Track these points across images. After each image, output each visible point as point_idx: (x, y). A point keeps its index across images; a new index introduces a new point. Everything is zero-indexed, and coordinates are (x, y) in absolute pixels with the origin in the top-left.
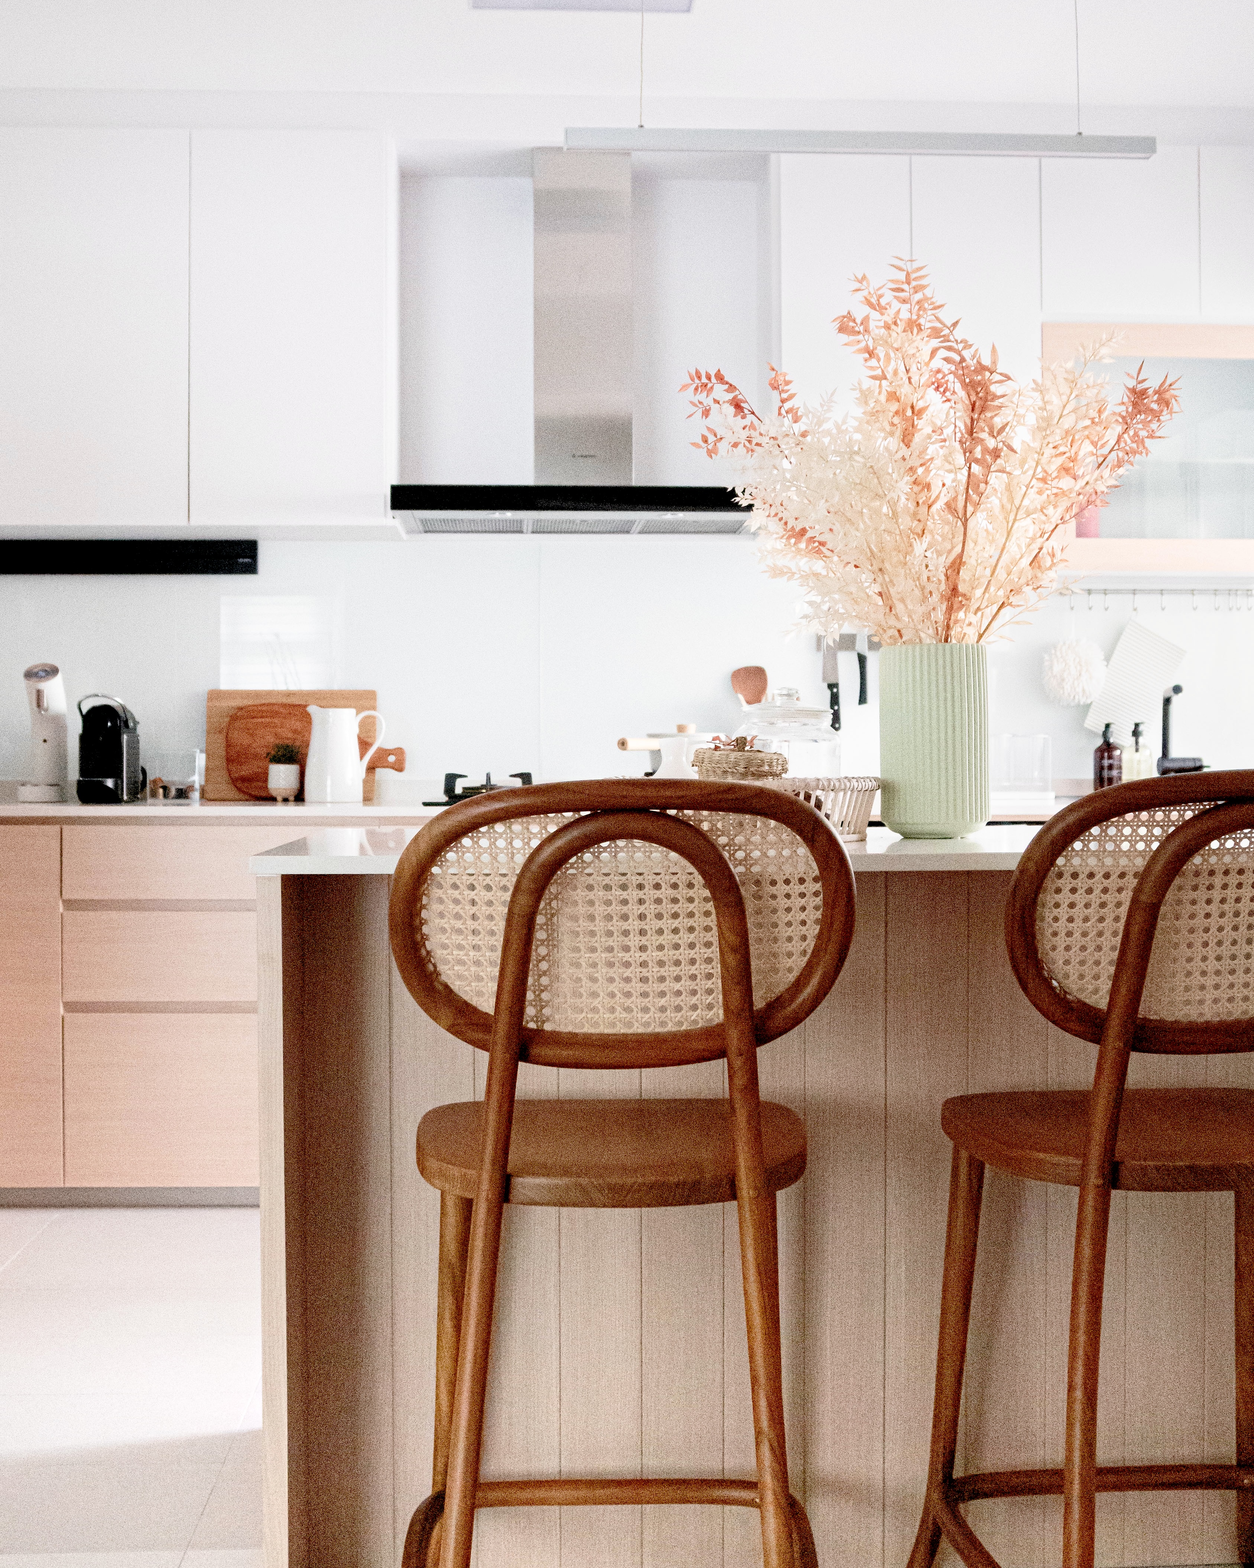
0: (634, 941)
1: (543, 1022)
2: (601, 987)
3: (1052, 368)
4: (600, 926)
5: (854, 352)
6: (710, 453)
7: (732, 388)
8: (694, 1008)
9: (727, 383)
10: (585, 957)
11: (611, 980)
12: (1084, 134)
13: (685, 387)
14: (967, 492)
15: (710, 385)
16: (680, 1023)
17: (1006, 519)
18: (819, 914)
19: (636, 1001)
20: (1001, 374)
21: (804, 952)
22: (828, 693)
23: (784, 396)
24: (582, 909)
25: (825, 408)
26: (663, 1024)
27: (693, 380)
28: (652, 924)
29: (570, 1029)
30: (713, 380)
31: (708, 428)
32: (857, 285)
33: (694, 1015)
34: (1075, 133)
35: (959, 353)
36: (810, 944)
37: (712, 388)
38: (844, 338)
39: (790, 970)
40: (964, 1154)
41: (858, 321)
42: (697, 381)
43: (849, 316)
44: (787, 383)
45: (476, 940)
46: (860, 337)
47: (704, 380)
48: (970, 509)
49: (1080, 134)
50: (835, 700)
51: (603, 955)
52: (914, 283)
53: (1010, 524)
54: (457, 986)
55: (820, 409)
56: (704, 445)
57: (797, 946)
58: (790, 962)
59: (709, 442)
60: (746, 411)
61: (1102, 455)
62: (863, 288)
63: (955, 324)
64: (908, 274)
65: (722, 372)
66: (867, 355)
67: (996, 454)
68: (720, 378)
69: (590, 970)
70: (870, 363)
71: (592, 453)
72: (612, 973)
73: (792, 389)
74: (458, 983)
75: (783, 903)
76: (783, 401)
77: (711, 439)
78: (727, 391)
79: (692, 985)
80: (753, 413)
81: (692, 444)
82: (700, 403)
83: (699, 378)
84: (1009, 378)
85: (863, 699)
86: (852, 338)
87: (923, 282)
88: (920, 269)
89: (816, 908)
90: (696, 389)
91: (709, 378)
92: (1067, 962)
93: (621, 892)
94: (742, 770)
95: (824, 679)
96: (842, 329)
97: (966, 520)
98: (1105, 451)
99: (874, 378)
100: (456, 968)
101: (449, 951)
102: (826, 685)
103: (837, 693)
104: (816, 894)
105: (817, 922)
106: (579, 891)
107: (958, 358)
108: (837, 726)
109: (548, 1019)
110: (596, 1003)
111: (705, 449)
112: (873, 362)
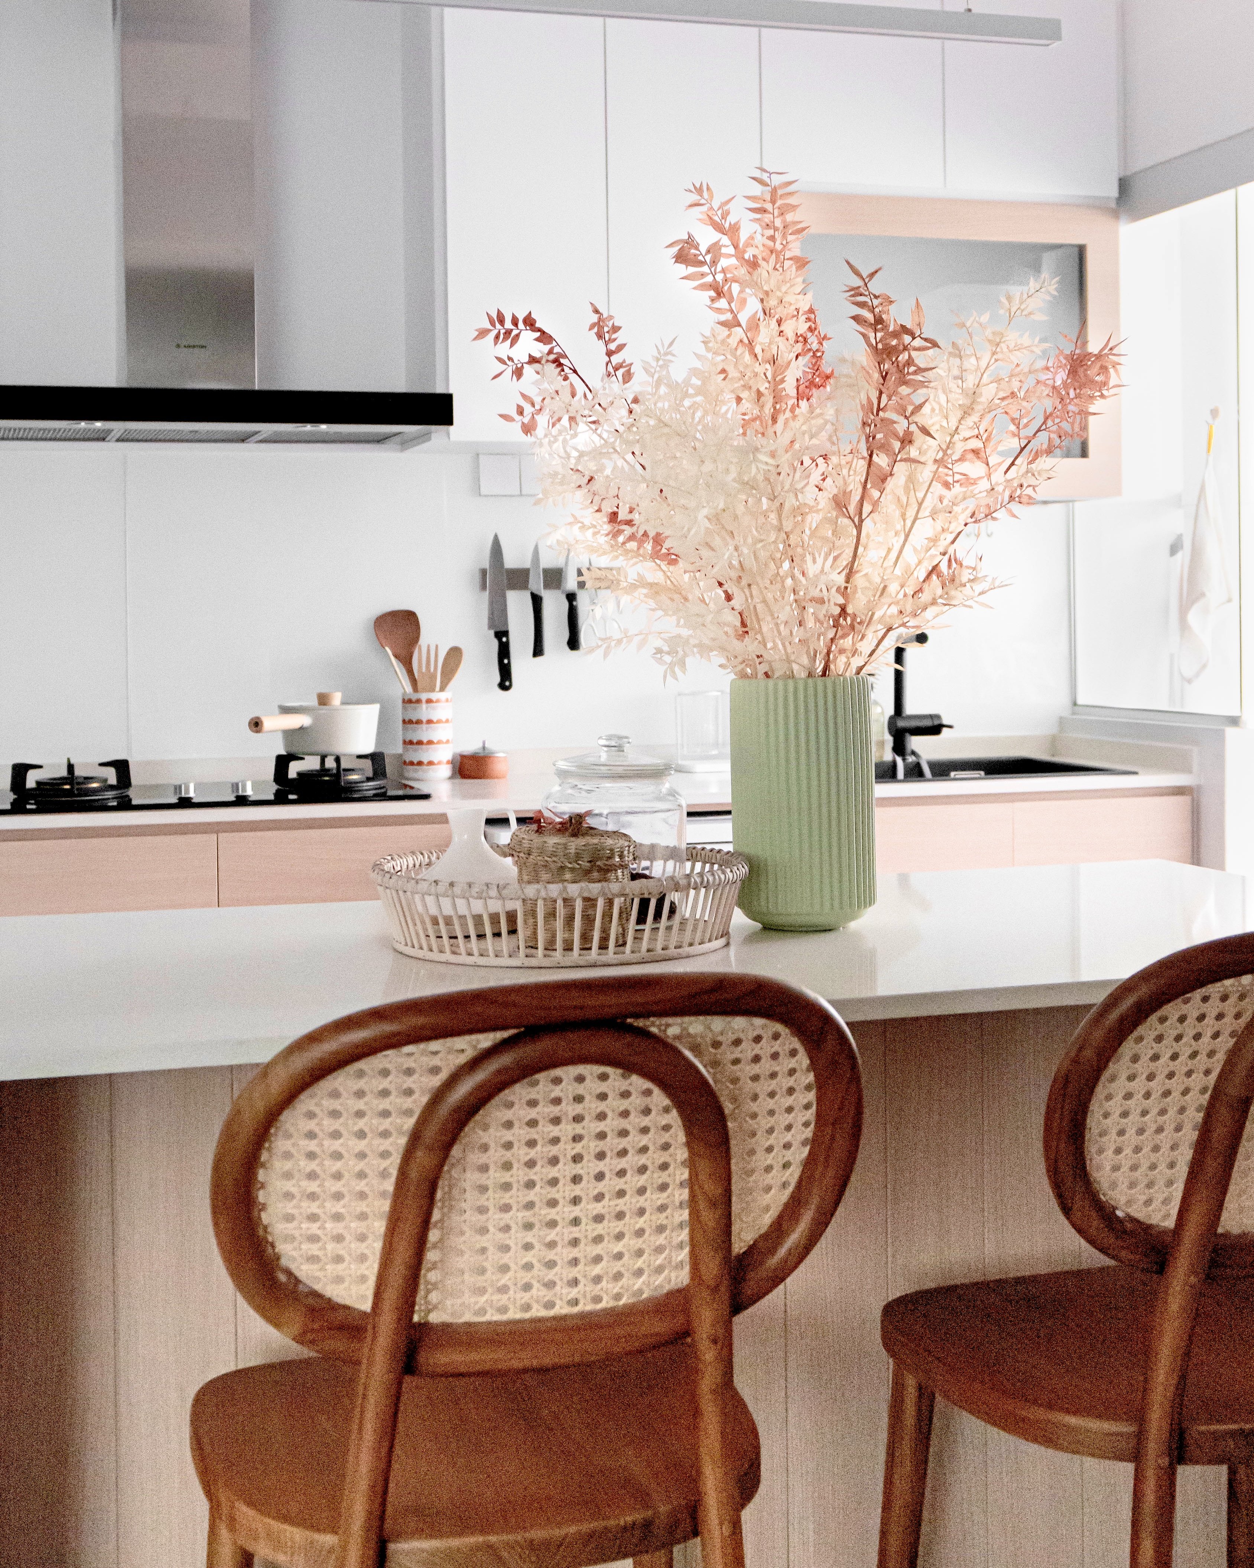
0: (565, 1191)
1: (429, 1311)
2: (515, 1258)
3: (968, 324)
4: (519, 1174)
5: (695, 288)
6: (528, 429)
7: (544, 337)
8: (639, 1272)
9: (539, 330)
10: (495, 1218)
11: (528, 1247)
12: (973, 11)
13: (482, 333)
14: (865, 487)
15: (515, 332)
16: (618, 1297)
17: (903, 516)
18: (809, 1133)
19: (562, 1272)
20: (926, 340)
21: (784, 1185)
22: (495, 643)
23: (613, 346)
24: (495, 1155)
25: (661, 363)
26: (597, 1299)
27: (493, 324)
28: (589, 1167)
29: (468, 1317)
30: (521, 325)
31: (523, 396)
32: (695, 198)
33: (639, 1283)
34: (961, 9)
35: (872, 310)
36: (793, 1174)
37: (518, 336)
38: (682, 269)
39: (767, 1209)
40: (911, 1382)
41: (703, 249)
42: (498, 326)
43: (690, 242)
44: (616, 329)
45: (338, 1207)
46: (705, 269)
47: (508, 325)
48: (867, 508)
49: (970, 10)
50: (504, 651)
51: (520, 1215)
52: (779, 203)
53: (909, 523)
54: (305, 1271)
55: (654, 364)
56: (517, 418)
57: (776, 1177)
58: (767, 1198)
59: (525, 413)
60: (566, 370)
61: (1027, 437)
62: (703, 201)
63: (872, 275)
64: (774, 191)
65: (533, 316)
66: (712, 293)
67: (907, 440)
68: (530, 322)
69: (500, 1235)
70: (717, 305)
71: (202, 343)
72: (529, 1237)
73: (621, 337)
74: (304, 1267)
75: (765, 1122)
76: (610, 353)
77: (528, 409)
78: (537, 339)
79: (638, 1243)
80: (575, 371)
81: (501, 416)
82: (510, 359)
83: (502, 321)
84: (935, 345)
85: (538, 650)
86: (692, 270)
87: (791, 201)
88: (790, 183)
89: (806, 1124)
90: (497, 337)
91: (515, 322)
92: (1116, 1168)
93: (551, 1127)
94: (586, 865)
95: (490, 627)
96: (681, 258)
97: (861, 521)
98: (1030, 431)
99: (723, 324)
100: (304, 1247)
101: (295, 1224)
102: (492, 633)
103: (507, 643)
104: (807, 1107)
105: (804, 1143)
106: (491, 1130)
107: (869, 316)
108: (507, 683)
109: (435, 1307)
110: (505, 1280)
111: (520, 423)
112: (723, 303)
